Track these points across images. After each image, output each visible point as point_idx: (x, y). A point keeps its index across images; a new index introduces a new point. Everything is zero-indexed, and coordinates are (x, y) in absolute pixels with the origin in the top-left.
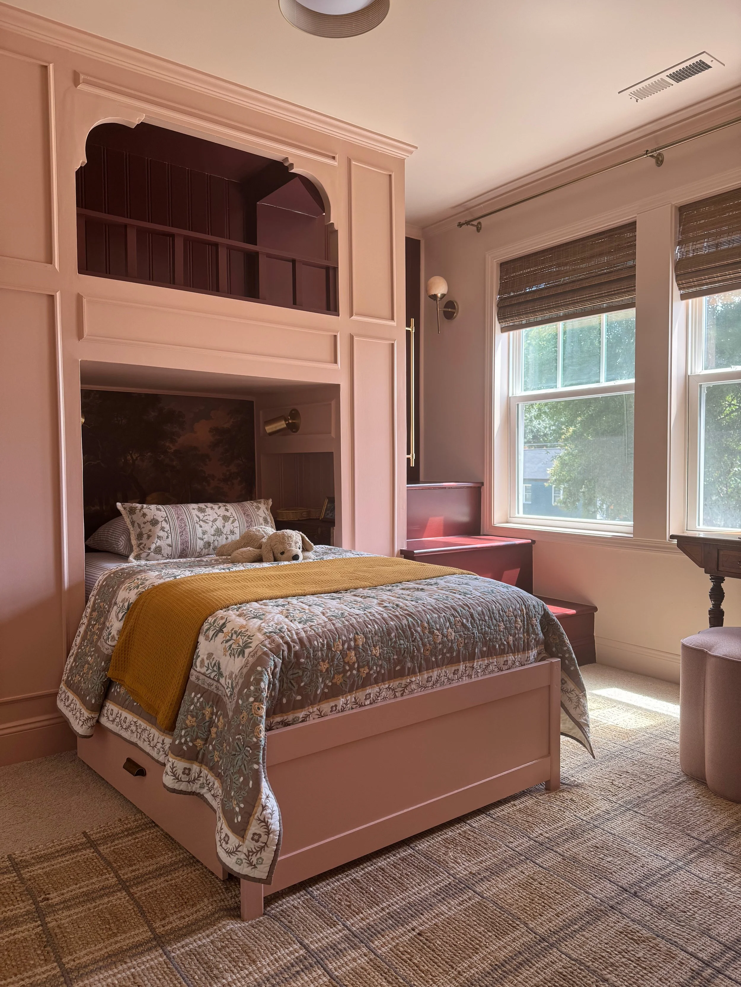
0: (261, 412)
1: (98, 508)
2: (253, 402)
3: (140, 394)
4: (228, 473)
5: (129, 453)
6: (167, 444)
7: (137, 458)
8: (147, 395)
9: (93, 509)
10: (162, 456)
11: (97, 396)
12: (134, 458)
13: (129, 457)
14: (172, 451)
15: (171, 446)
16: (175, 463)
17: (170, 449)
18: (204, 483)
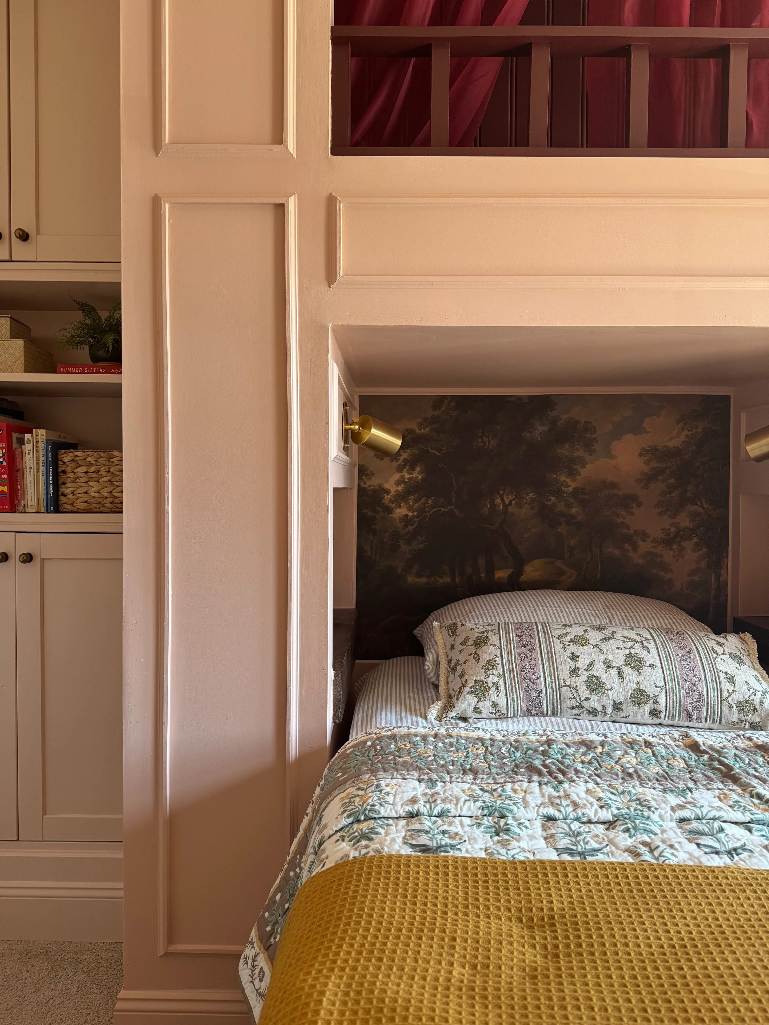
0: (743, 416)
1: (449, 580)
2: (729, 397)
3: (519, 398)
4: (673, 529)
5: (499, 494)
6: (563, 478)
7: (510, 502)
8: (533, 398)
9: (441, 581)
10: (553, 498)
11: (453, 404)
12: (507, 502)
13: (498, 501)
14: (571, 489)
15: (569, 481)
16: (574, 510)
17: (568, 486)
18: (627, 546)
